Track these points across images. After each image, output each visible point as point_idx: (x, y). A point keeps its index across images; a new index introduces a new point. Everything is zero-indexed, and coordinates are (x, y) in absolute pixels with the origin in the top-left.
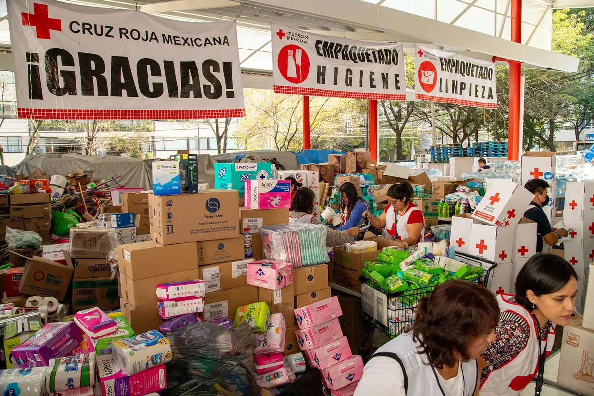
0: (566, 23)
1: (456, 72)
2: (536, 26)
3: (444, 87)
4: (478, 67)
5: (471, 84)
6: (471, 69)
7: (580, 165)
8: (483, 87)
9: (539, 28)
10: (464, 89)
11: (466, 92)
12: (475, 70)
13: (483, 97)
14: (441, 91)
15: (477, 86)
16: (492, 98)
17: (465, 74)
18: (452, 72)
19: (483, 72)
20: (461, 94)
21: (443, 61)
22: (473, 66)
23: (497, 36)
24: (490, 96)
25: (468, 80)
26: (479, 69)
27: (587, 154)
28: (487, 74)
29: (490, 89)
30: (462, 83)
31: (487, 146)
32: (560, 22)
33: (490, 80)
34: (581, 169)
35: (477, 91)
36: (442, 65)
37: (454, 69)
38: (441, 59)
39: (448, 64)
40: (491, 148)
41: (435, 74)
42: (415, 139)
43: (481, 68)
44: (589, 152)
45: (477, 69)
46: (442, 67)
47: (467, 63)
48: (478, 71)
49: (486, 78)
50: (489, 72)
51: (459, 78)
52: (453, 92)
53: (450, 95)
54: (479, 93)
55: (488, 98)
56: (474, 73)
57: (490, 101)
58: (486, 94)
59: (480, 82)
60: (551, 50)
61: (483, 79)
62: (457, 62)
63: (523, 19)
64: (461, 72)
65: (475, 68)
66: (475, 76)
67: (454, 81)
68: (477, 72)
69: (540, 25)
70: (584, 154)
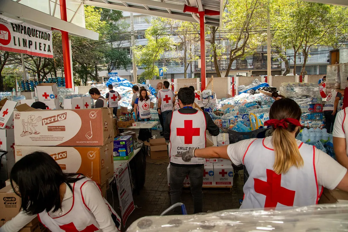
0: (94, 13)
1: (25, 34)
2: (76, 12)
3: (17, 42)
4: (40, 32)
5: (36, 42)
6: (35, 33)
7: (104, 89)
8: (45, 45)
9: (77, 14)
10: (32, 45)
11: (33, 46)
12: (38, 34)
13: (45, 50)
14: (15, 45)
15: (40, 44)
16: (50, 52)
17: (31, 35)
18: (21, 33)
19: (44, 35)
20: (29, 48)
21: (14, 26)
22: (37, 31)
23: (52, 15)
24: (49, 50)
25: (33, 39)
26: (41, 33)
27: (107, 83)
28: (46, 37)
29: (49, 46)
30: (30, 41)
31: (57, 80)
32: (91, 12)
33: (49, 40)
34: (104, 91)
35: (40, 47)
36: (13, 28)
37: (23, 31)
38: (12, 24)
39: (18, 28)
40: (59, 81)
41: (9, 33)
42: (18, 77)
43: (43, 33)
44: (108, 82)
45: (40, 33)
46: (14, 29)
47: (32, 29)
48: (41, 34)
49: (46, 39)
50: (48, 36)
51: (27, 37)
52: (24, 46)
53: (22, 48)
54: (42, 48)
55: (48, 51)
56: (38, 35)
57: (49, 53)
58: (47, 49)
59: (43, 41)
60: (85, 27)
61: (44, 40)
62: (25, 27)
63: (67, 7)
64: (28, 34)
65: (38, 32)
66: (38, 37)
67: (24, 40)
68: (39, 35)
69: (78, 12)
70: (106, 83)
